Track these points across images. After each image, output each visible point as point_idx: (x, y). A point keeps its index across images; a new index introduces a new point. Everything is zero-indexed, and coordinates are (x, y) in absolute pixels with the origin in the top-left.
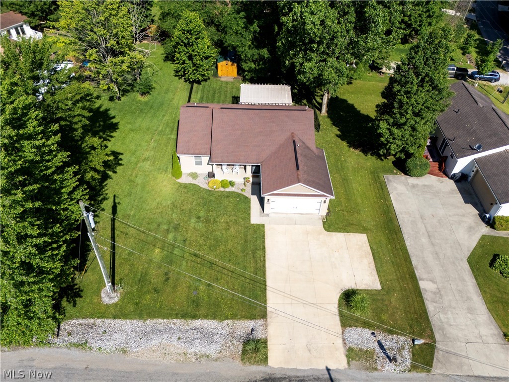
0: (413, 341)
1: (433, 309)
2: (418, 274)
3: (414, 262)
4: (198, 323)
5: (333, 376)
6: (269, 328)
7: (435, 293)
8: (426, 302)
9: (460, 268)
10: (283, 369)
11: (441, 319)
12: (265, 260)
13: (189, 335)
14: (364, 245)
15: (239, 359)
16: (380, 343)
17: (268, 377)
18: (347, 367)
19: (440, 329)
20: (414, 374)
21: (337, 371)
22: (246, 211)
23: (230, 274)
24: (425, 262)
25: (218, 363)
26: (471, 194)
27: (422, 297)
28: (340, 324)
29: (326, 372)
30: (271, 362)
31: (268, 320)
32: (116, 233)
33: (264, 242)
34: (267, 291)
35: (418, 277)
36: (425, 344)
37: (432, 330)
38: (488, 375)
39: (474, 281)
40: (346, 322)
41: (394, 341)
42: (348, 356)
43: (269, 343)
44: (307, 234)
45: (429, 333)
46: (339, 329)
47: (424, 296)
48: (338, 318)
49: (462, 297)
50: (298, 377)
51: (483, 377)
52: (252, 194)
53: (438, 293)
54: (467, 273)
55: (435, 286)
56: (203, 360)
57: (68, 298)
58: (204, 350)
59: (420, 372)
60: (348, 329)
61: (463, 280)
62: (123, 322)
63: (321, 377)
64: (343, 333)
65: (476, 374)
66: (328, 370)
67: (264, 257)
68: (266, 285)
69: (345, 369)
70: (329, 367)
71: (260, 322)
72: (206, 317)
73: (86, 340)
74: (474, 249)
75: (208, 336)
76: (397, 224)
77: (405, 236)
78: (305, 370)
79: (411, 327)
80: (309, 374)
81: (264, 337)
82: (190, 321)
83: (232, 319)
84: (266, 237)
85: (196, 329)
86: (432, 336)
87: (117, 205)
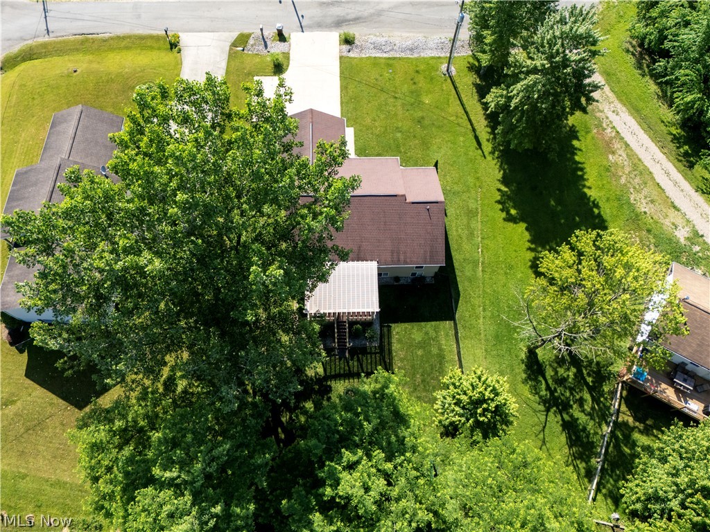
0: (243, 50)
1: (222, 63)
4: (385, 55)
5: (301, 29)
6: (338, 51)
8: (225, 68)
10: (331, 31)
11: (220, 57)
13: (389, 48)
15: (356, 35)
16: (266, 46)
17: (339, 27)
18: (291, 34)
19: (224, 52)
20: (251, 31)
21: (297, 31)
23: (367, 83)
25: (369, 33)
28: (291, 55)
30: (337, 34)
31: (339, 56)
32: (466, 117)
33: (342, 110)
36: (237, 47)
37: (229, 52)
40: (286, 55)
41: (256, 50)
42: (290, 39)
43: (339, 43)
45: (232, 52)
46: (291, 52)
47: (224, 71)
48: (291, 58)
51: (209, 32)
56: (378, 34)
58: (378, 39)
59: (247, 32)
60: (287, 51)
62: (433, 54)
63: (308, 29)
64: (290, 50)
66: (303, 31)
68: (340, 77)
69: (293, 32)
70: (302, 33)
71: (345, 54)
72: (380, 58)
75: (377, 47)
78: (317, 31)
79: (242, 56)
81: (342, 46)
82: (391, 56)
83: (363, 58)
85: (385, 52)
86: (230, 49)
87: (478, 147)
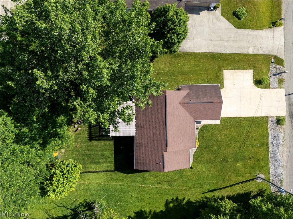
0: (272, 62)
1: (261, 52)
2: (245, 53)
3: (239, 53)
4: (270, 142)
5: (288, 94)
6: (272, 116)
7: (254, 49)
8: (258, 53)
9: (241, 33)
10: (286, 111)
11: (266, 50)
12: (241, 117)
13: (275, 145)
14: (230, 72)
15: (284, 126)
17: (289, 116)
18: (284, 89)
19: (270, 52)
20: (285, 66)
21: (286, 92)
22: (213, 127)
23: (250, 132)
24: (239, 48)
25: (285, 133)
26: (193, 9)
27: (256, 54)
28: (269, 89)
29: (286, 96)
30: (284, 115)
31: (268, 116)
32: (228, 185)
33: (232, 118)
34: (256, 116)
35: (247, 53)
36: (274, 59)
37: (270, 55)
38: (284, 41)
39: (248, 30)
40: (268, 86)
41: (272, 69)
42: (281, 88)
43: (278, 116)
44: (225, 97)
46: (270, 89)
47: (256, 53)
48: (266, 89)
49: (256, 38)
50: (289, 106)
51: (284, 42)
52: (200, 124)
53: (254, 47)
54: (244, 31)
55: (251, 47)
56: (285, 139)
57: (263, 194)
58: (281, 139)
59: (284, 64)
61: (248, 34)
62: (271, 170)
63: (288, 98)
64: (272, 88)
65: (284, 45)
66: (286, 95)
67: (239, 117)
68: (254, 117)
69: (285, 89)
70: (285, 95)
71: (270, 119)
72: (268, 139)
73: (279, 181)
74: (230, 23)
75: (275, 138)
76: (215, 54)
77: (223, 52)
78: (286, 104)
79: (267, 62)
80: (287, 102)
81: (276, 118)
82: (269, 145)
83: (268, 130)
84: (229, 117)
85: (272, 142)
86: (272, 56)
87: (209, 190)
